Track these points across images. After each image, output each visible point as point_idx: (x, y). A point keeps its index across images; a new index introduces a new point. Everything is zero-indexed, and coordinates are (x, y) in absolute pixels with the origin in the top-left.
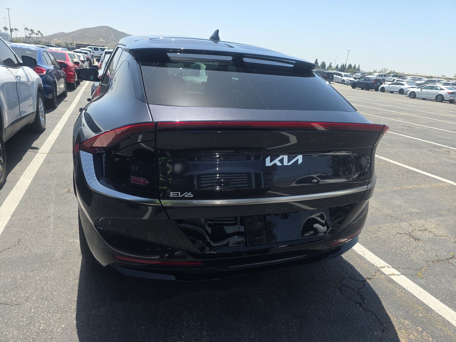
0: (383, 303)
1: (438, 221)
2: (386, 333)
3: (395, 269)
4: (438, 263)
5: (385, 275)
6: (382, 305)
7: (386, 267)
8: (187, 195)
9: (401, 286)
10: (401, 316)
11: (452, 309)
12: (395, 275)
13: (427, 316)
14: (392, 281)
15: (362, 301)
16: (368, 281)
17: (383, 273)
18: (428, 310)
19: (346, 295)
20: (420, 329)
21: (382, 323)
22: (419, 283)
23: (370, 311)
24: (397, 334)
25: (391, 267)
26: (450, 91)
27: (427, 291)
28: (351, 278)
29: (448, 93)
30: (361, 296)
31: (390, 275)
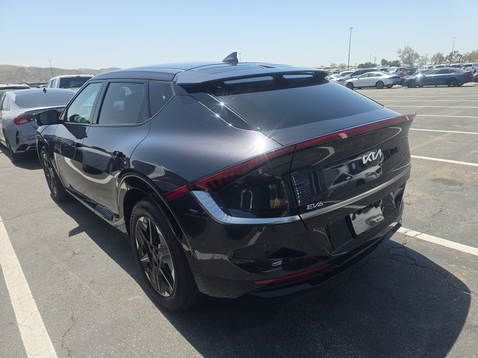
0: (428, 258)
1: (411, 186)
2: (448, 277)
3: (414, 230)
4: (436, 217)
5: (412, 237)
6: (429, 260)
7: (408, 231)
8: (319, 204)
9: (429, 242)
10: (447, 263)
11: (470, 246)
12: (418, 235)
13: (461, 257)
14: (420, 240)
15: (414, 262)
16: (405, 246)
17: (409, 237)
18: (458, 252)
19: (401, 261)
20: (465, 267)
21: (440, 272)
22: (437, 235)
23: (426, 267)
24: (454, 276)
25: (410, 230)
26: (339, 79)
27: (446, 239)
28: (393, 247)
29: (337, 80)
30: (411, 258)
31: (415, 236)
